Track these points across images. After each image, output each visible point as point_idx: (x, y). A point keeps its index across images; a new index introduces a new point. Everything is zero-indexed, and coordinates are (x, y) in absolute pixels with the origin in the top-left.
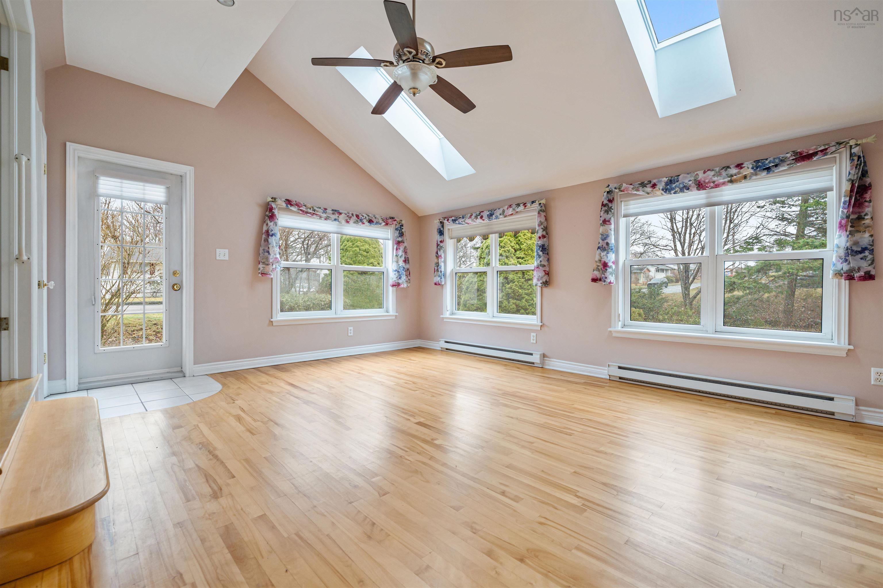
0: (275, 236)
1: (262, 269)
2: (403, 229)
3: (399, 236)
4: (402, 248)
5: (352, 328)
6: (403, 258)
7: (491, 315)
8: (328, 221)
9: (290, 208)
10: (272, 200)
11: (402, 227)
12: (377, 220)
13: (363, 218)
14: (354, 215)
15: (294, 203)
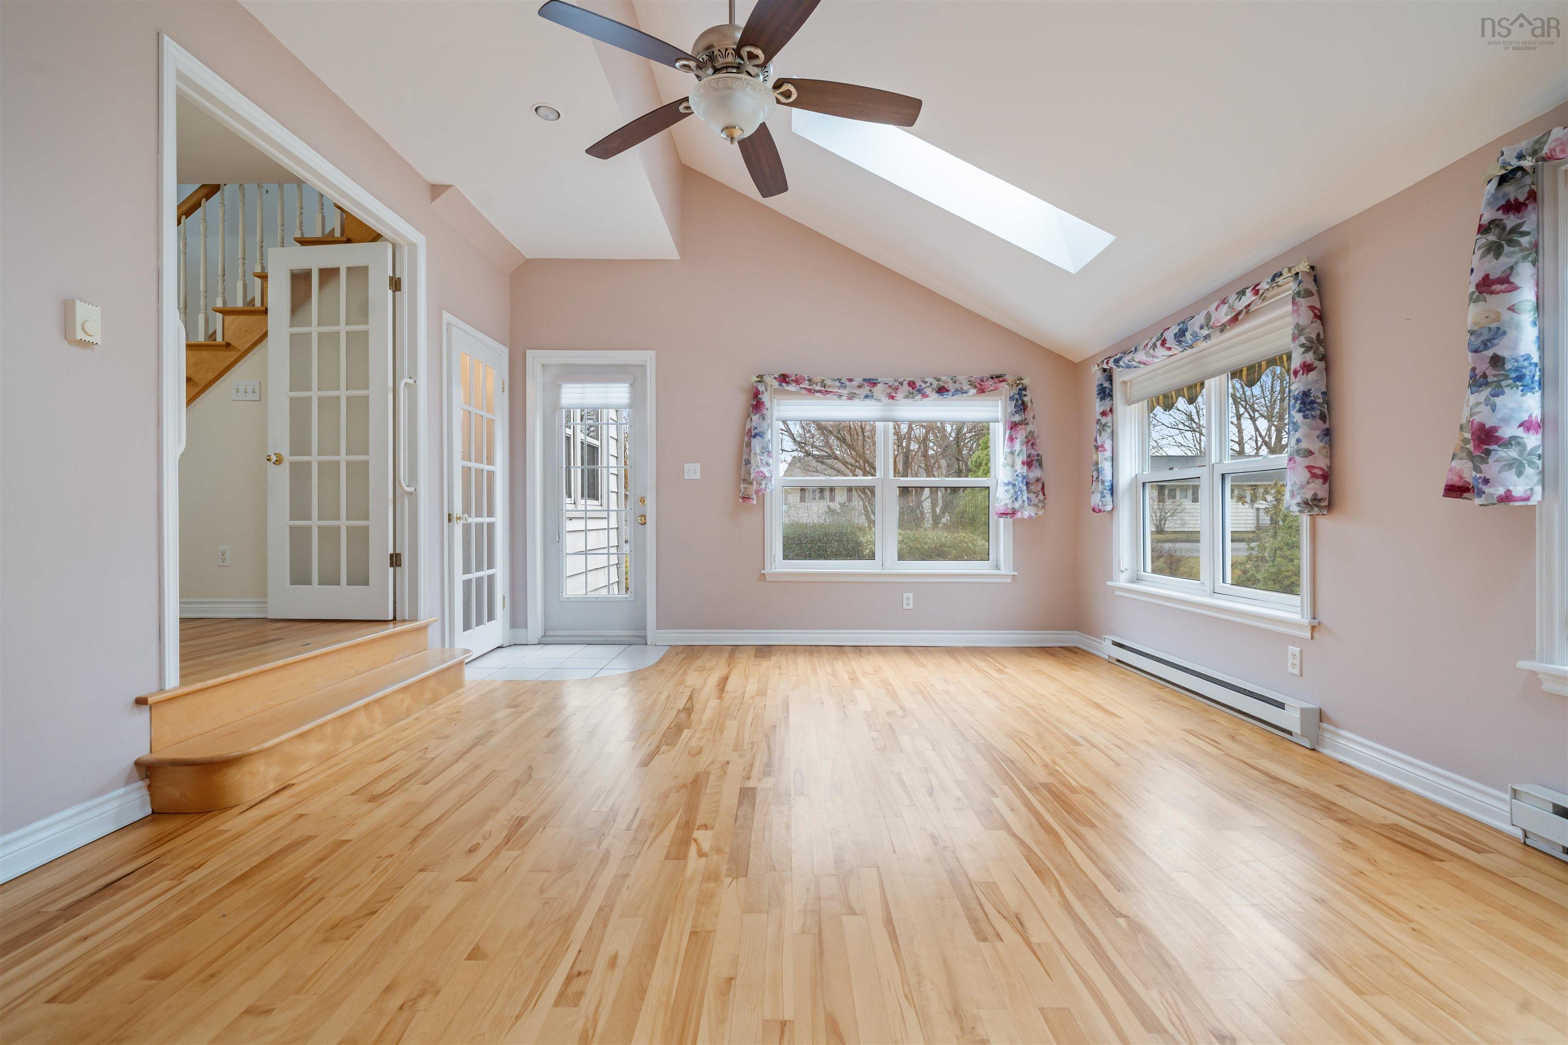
0: (761, 437)
1: (743, 490)
2: (1024, 395)
3: (1016, 412)
4: (1021, 435)
5: (911, 595)
6: (1024, 457)
7: (1208, 588)
8: (856, 401)
9: (786, 388)
10: (758, 379)
11: (1024, 393)
12: (958, 386)
13: (924, 386)
14: (905, 383)
15: (793, 378)
